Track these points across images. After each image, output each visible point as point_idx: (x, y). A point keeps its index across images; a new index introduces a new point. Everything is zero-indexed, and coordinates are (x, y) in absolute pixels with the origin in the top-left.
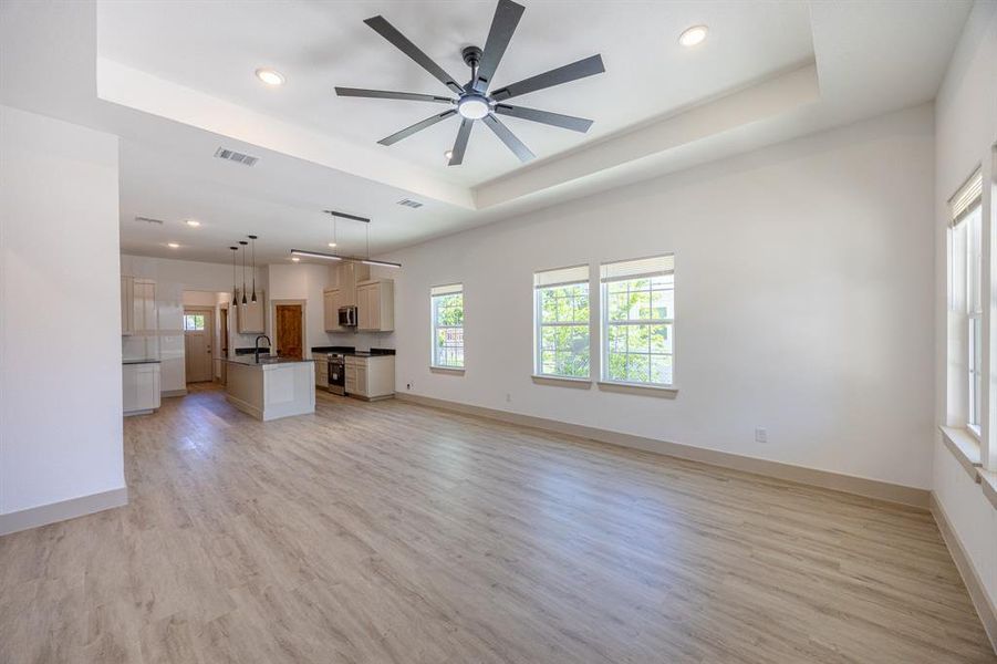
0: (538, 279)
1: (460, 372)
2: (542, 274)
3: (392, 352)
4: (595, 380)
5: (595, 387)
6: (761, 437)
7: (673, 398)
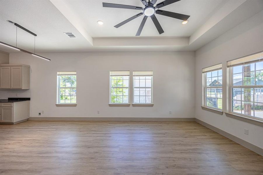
0: (111, 73)
1: (75, 105)
2: (113, 72)
3: (29, 99)
4: (131, 104)
5: (131, 106)
6: (170, 113)
7: (152, 106)
